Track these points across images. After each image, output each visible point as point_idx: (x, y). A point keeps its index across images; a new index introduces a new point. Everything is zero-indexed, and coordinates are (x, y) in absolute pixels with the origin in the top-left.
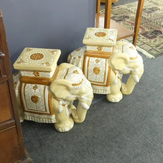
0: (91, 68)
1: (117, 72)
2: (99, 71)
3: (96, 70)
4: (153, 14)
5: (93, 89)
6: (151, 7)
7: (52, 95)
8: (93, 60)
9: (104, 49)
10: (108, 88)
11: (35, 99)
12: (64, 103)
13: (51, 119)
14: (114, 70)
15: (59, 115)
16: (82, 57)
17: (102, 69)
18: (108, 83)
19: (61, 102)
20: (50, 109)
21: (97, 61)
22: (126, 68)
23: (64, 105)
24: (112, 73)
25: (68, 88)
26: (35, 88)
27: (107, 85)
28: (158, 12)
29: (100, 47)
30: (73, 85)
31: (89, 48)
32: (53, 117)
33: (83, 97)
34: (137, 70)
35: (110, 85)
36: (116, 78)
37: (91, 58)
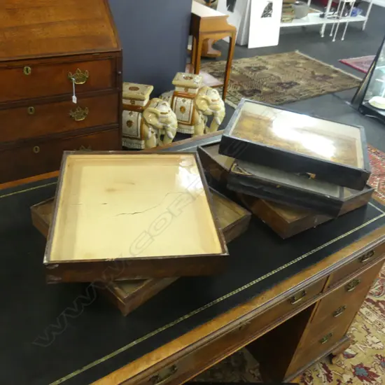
0: (178, 107)
1: (200, 112)
2: (184, 110)
3: (183, 109)
4: (258, 73)
5: (179, 127)
6: (258, 65)
7: (144, 121)
8: (180, 99)
9: (190, 91)
10: (193, 128)
11: (130, 123)
12: (153, 130)
13: (141, 145)
14: (198, 110)
15: (148, 141)
16: (171, 97)
17: (187, 109)
18: (193, 122)
19: (150, 129)
20: (141, 134)
21: (184, 101)
22: (208, 109)
23: (152, 132)
24: (196, 114)
25: (157, 116)
26: (130, 114)
27: (191, 125)
28: (264, 71)
29: (187, 88)
30: (162, 113)
31: (177, 89)
32: (143, 142)
33: (169, 125)
34: (218, 112)
35: (194, 125)
36: (200, 118)
37: (179, 98)
